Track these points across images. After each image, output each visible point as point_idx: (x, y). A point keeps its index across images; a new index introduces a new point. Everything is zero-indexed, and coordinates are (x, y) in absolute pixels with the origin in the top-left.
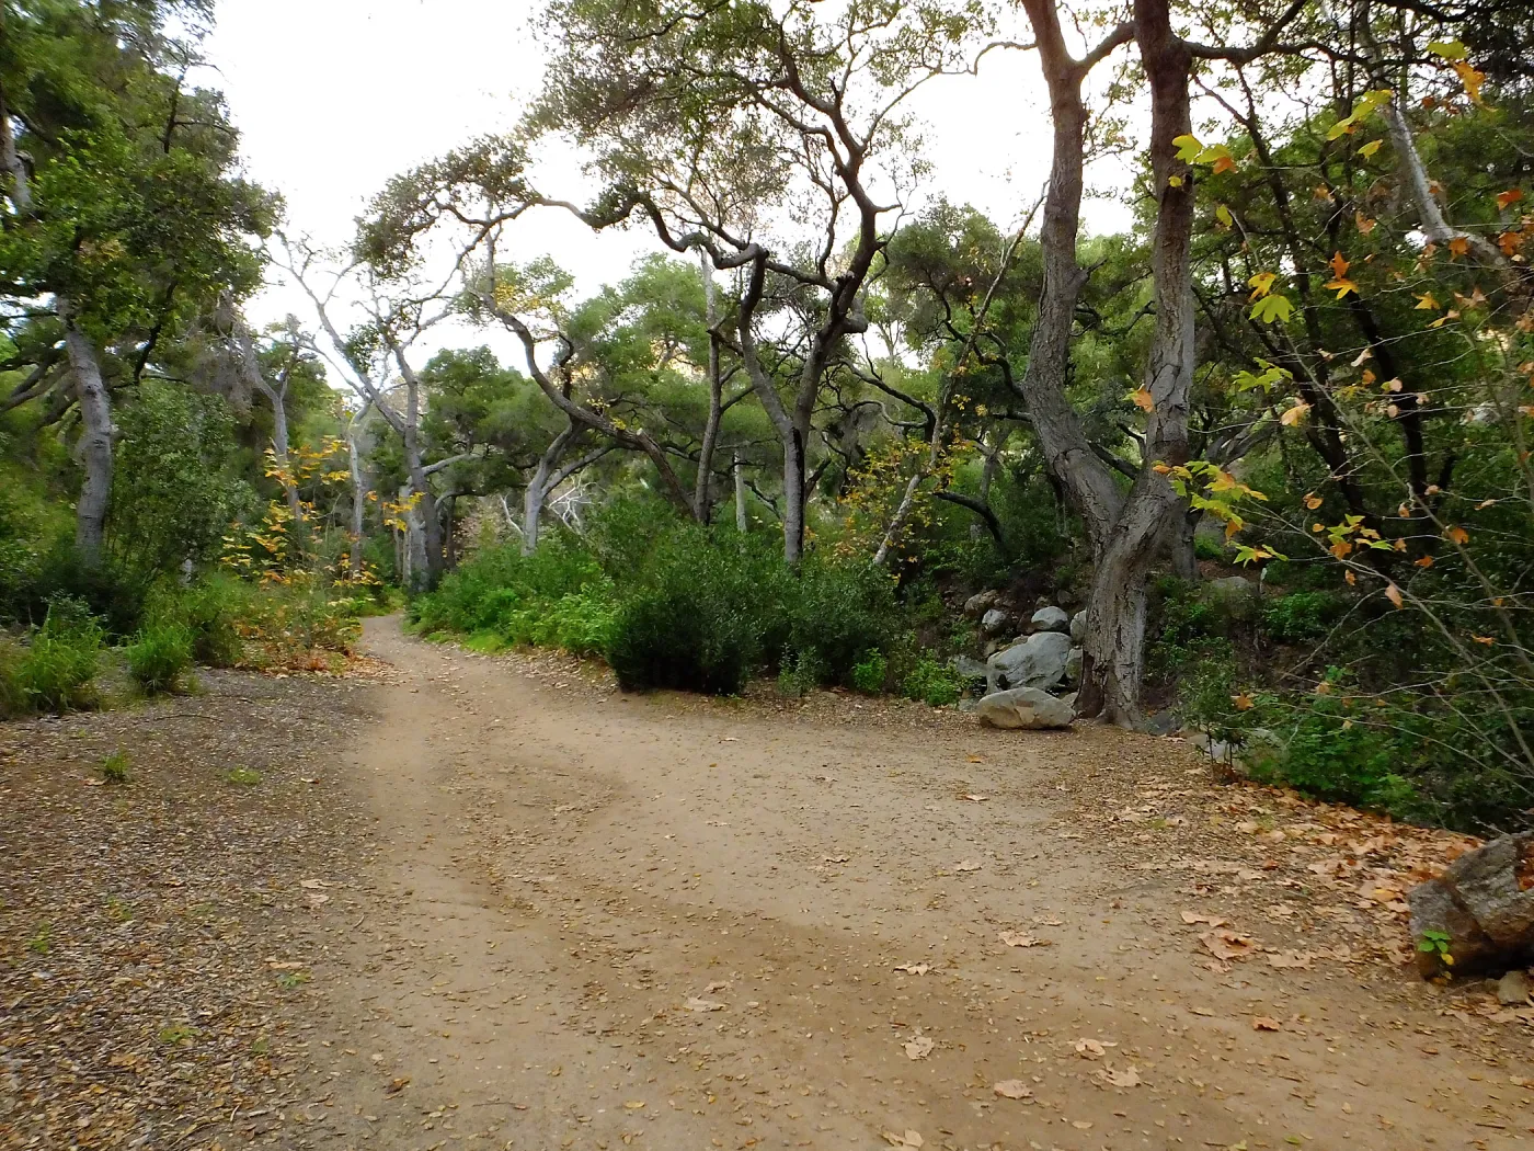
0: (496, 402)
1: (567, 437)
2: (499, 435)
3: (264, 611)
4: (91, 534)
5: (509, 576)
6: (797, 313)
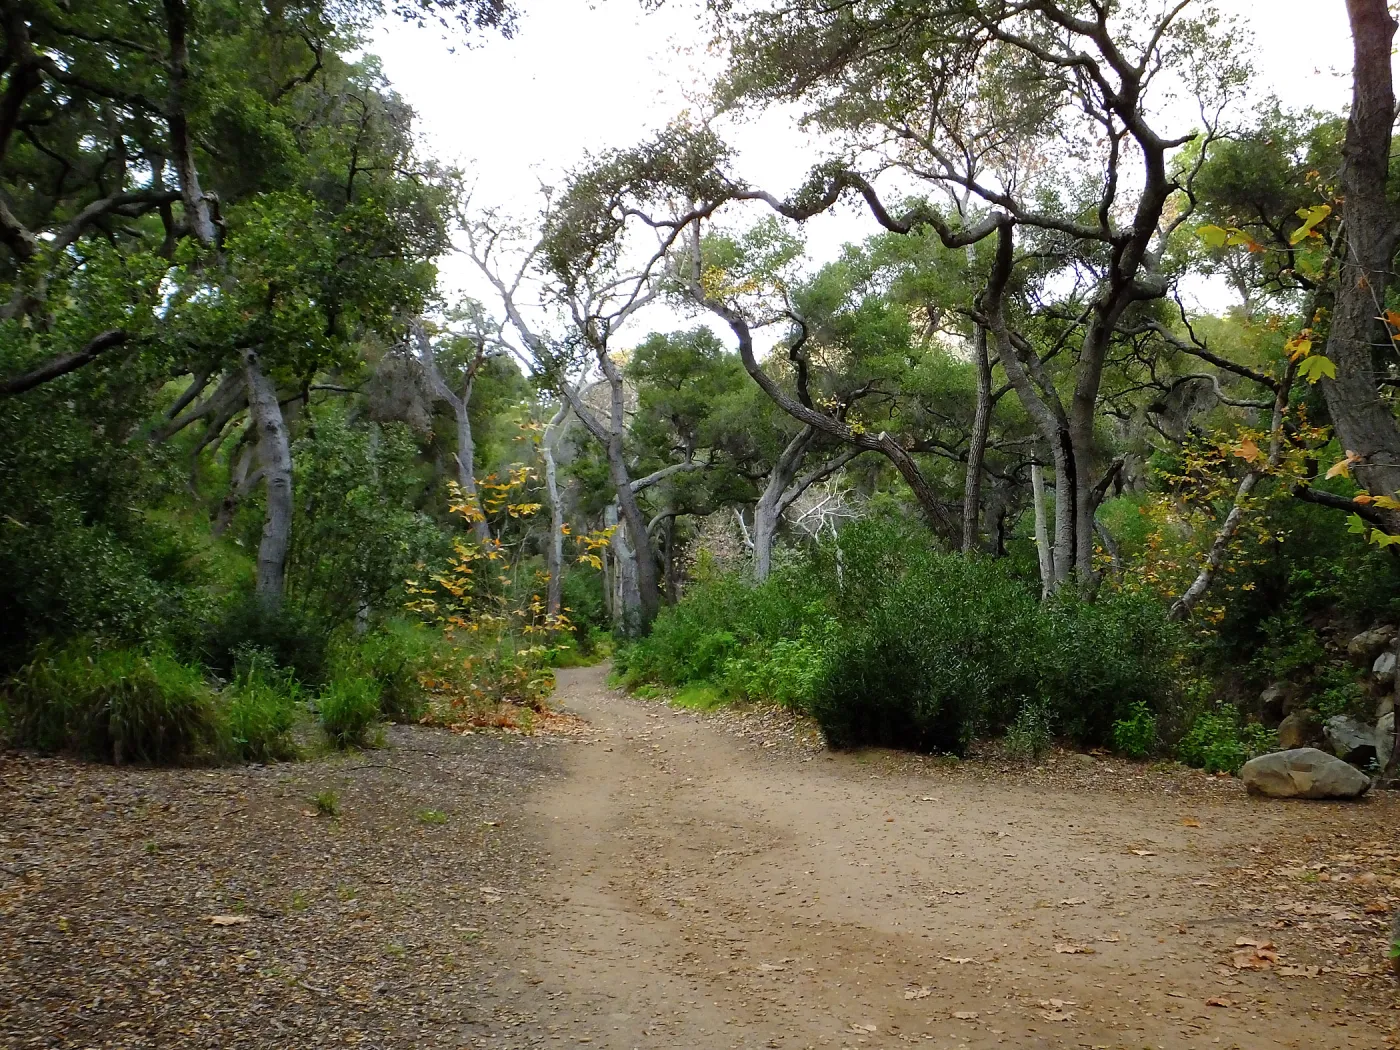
0: (719, 398)
1: (804, 439)
2: (724, 439)
3: (449, 662)
4: (272, 580)
5: (731, 615)
6: (1090, 268)
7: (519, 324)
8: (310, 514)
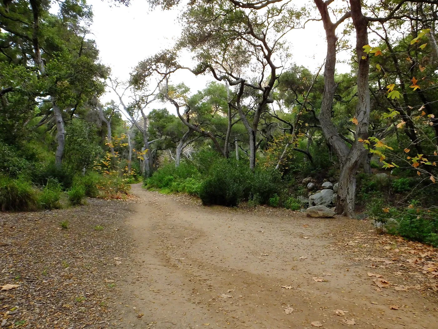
0: (168, 124)
1: (188, 133)
2: (169, 133)
3: (105, 182)
4: (59, 161)
5: (172, 172)
6: (253, 97)
7: (123, 105)
8: (69, 145)
